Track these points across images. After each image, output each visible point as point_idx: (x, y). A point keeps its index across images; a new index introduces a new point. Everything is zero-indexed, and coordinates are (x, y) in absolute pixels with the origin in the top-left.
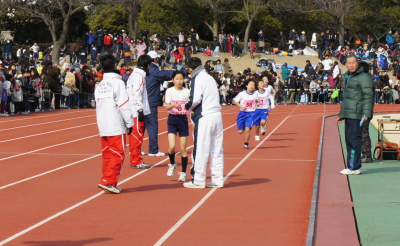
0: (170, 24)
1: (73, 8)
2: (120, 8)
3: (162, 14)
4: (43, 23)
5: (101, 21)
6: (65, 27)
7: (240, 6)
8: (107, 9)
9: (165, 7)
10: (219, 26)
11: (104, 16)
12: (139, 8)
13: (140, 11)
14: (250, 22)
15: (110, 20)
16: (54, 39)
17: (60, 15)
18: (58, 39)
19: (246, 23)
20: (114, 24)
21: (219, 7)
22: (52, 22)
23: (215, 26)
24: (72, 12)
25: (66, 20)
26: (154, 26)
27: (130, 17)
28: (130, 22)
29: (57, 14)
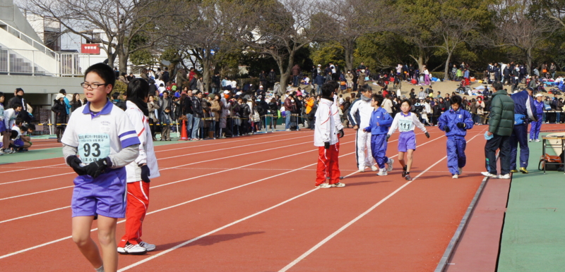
0: (381, 58)
1: (298, 45)
2: (339, 45)
3: (374, 50)
4: (272, 58)
5: (323, 56)
6: (290, 62)
7: (441, 42)
8: (328, 46)
9: (377, 44)
10: (424, 59)
11: (326, 52)
12: (354, 44)
13: (356, 47)
14: (450, 55)
15: (330, 55)
16: (281, 71)
17: (286, 51)
18: (284, 72)
19: (445, 56)
20: (334, 58)
21: (423, 42)
22: (279, 57)
23: (421, 59)
24: (296, 49)
25: (291, 55)
26: (367, 60)
27: (347, 52)
28: (347, 57)
29: (283, 51)
